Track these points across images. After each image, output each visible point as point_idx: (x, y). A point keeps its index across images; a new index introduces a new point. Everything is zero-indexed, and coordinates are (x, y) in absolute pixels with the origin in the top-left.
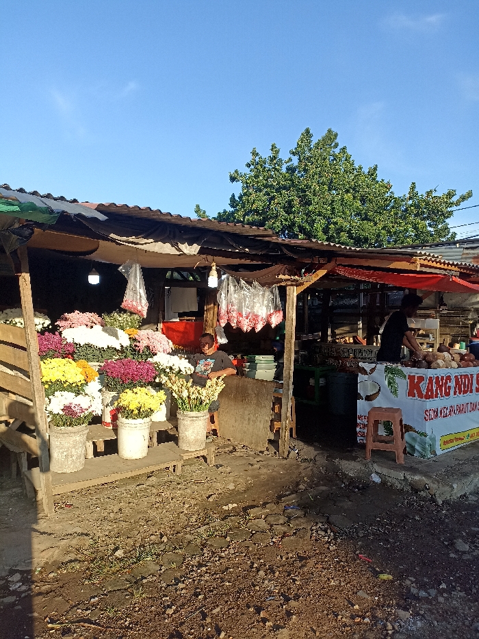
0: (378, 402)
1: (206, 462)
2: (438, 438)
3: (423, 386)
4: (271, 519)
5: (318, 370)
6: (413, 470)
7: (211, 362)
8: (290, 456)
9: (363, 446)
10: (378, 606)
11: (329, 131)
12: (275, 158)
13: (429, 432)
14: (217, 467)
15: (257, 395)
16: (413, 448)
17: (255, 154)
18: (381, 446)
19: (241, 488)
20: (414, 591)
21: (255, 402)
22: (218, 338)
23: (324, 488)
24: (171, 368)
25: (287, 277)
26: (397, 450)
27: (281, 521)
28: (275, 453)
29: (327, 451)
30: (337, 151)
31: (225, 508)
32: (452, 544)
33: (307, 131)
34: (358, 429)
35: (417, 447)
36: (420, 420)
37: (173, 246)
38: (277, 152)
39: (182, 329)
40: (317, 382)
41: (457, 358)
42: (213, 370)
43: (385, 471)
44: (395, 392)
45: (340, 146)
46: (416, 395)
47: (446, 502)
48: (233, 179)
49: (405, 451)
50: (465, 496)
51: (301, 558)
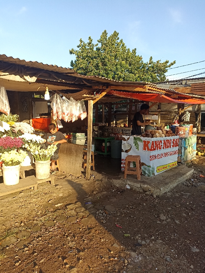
0: (130, 153)
1: (50, 183)
2: (155, 168)
3: (150, 145)
4: (78, 210)
5: (106, 139)
6: (144, 182)
7: (54, 137)
8: (91, 179)
9: (124, 173)
10: (122, 250)
11: (115, 32)
12: (90, 43)
13: (152, 166)
14: (56, 186)
15: (76, 151)
16: (145, 172)
17: (81, 41)
18: (131, 173)
19: (66, 195)
20: (140, 241)
21: (75, 155)
22: (58, 125)
23: (105, 193)
24: (31, 141)
25: (88, 96)
26: (138, 174)
27: (82, 211)
28: (84, 178)
29: (108, 175)
30: (119, 41)
31: (56, 206)
32: (159, 217)
33: (105, 31)
34: (122, 165)
35: (146, 172)
36: (148, 160)
37: (21, 77)
38: (91, 41)
39: (41, 122)
40: (106, 144)
41: (165, 132)
42: (55, 141)
43: (132, 184)
44: (138, 148)
45: (120, 39)
46: (147, 149)
47: (158, 197)
48: (71, 53)
49: (141, 174)
50: (166, 193)
51: (89, 229)
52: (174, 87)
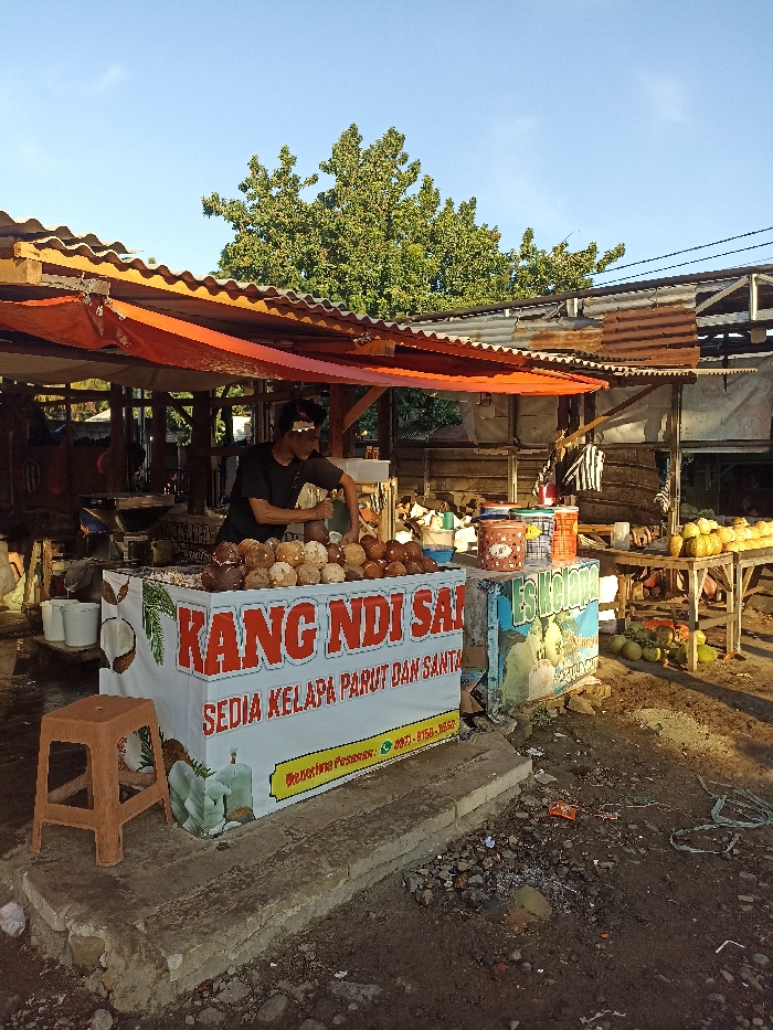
3: (203, 639)
11: (391, 131)
16: (181, 803)
17: (254, 166)
18: (65, 816)
26: (99, 826)
30: (404, 168)
33: (353, 129)
35: (189, 804)
38: (291, 162)
43: (35, 898)
44: (158, 653)
45: (411, 161)
46: (191, 659)
48: (209, 210)
52: (534, 329)
